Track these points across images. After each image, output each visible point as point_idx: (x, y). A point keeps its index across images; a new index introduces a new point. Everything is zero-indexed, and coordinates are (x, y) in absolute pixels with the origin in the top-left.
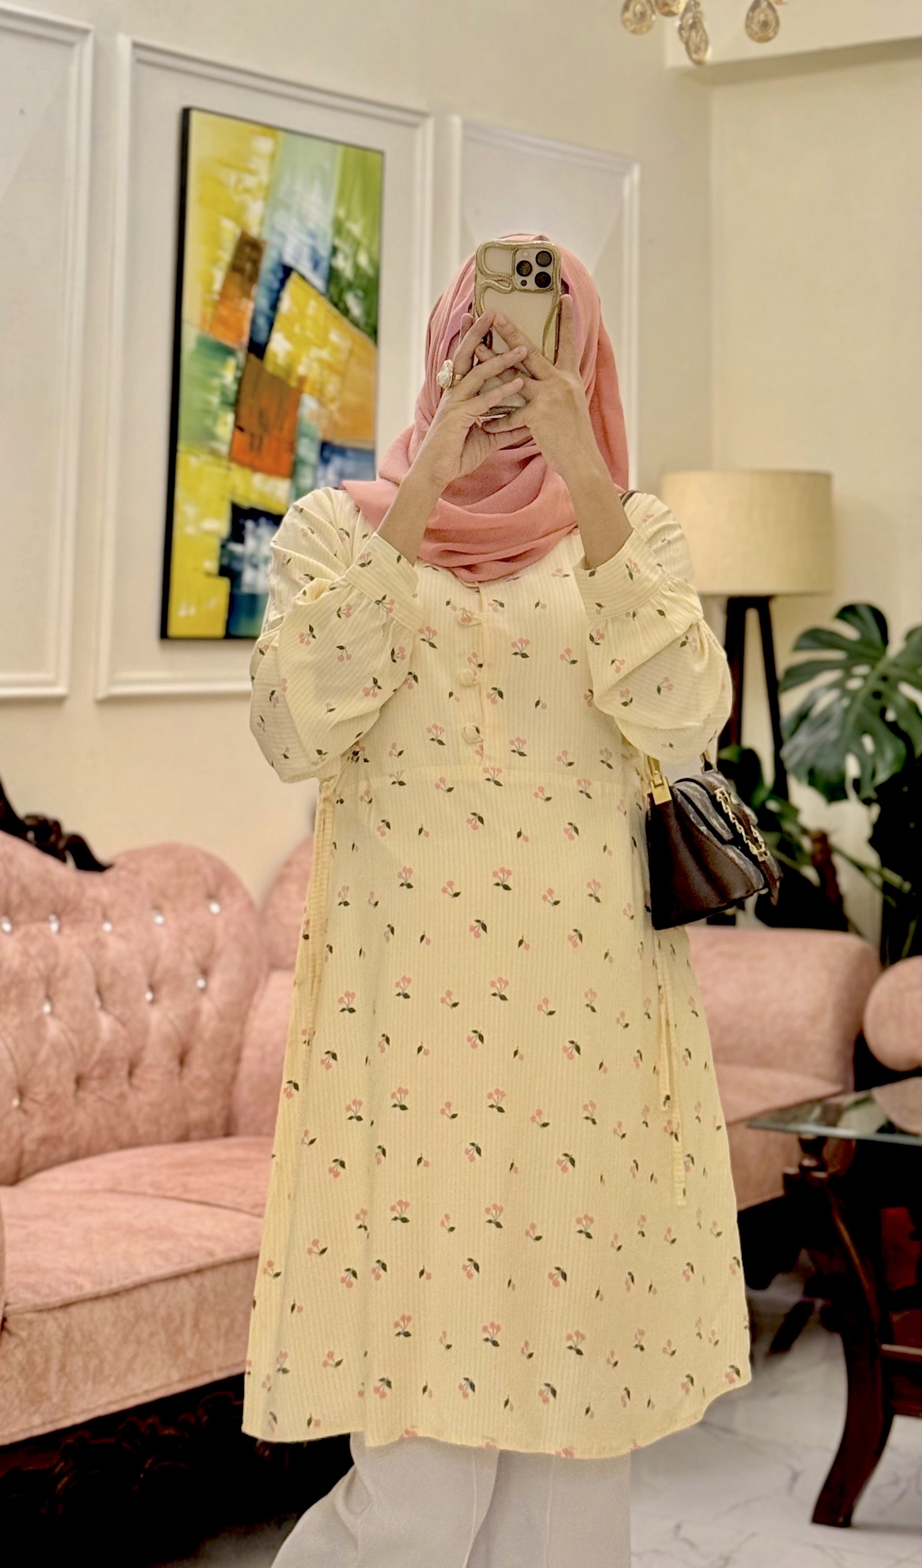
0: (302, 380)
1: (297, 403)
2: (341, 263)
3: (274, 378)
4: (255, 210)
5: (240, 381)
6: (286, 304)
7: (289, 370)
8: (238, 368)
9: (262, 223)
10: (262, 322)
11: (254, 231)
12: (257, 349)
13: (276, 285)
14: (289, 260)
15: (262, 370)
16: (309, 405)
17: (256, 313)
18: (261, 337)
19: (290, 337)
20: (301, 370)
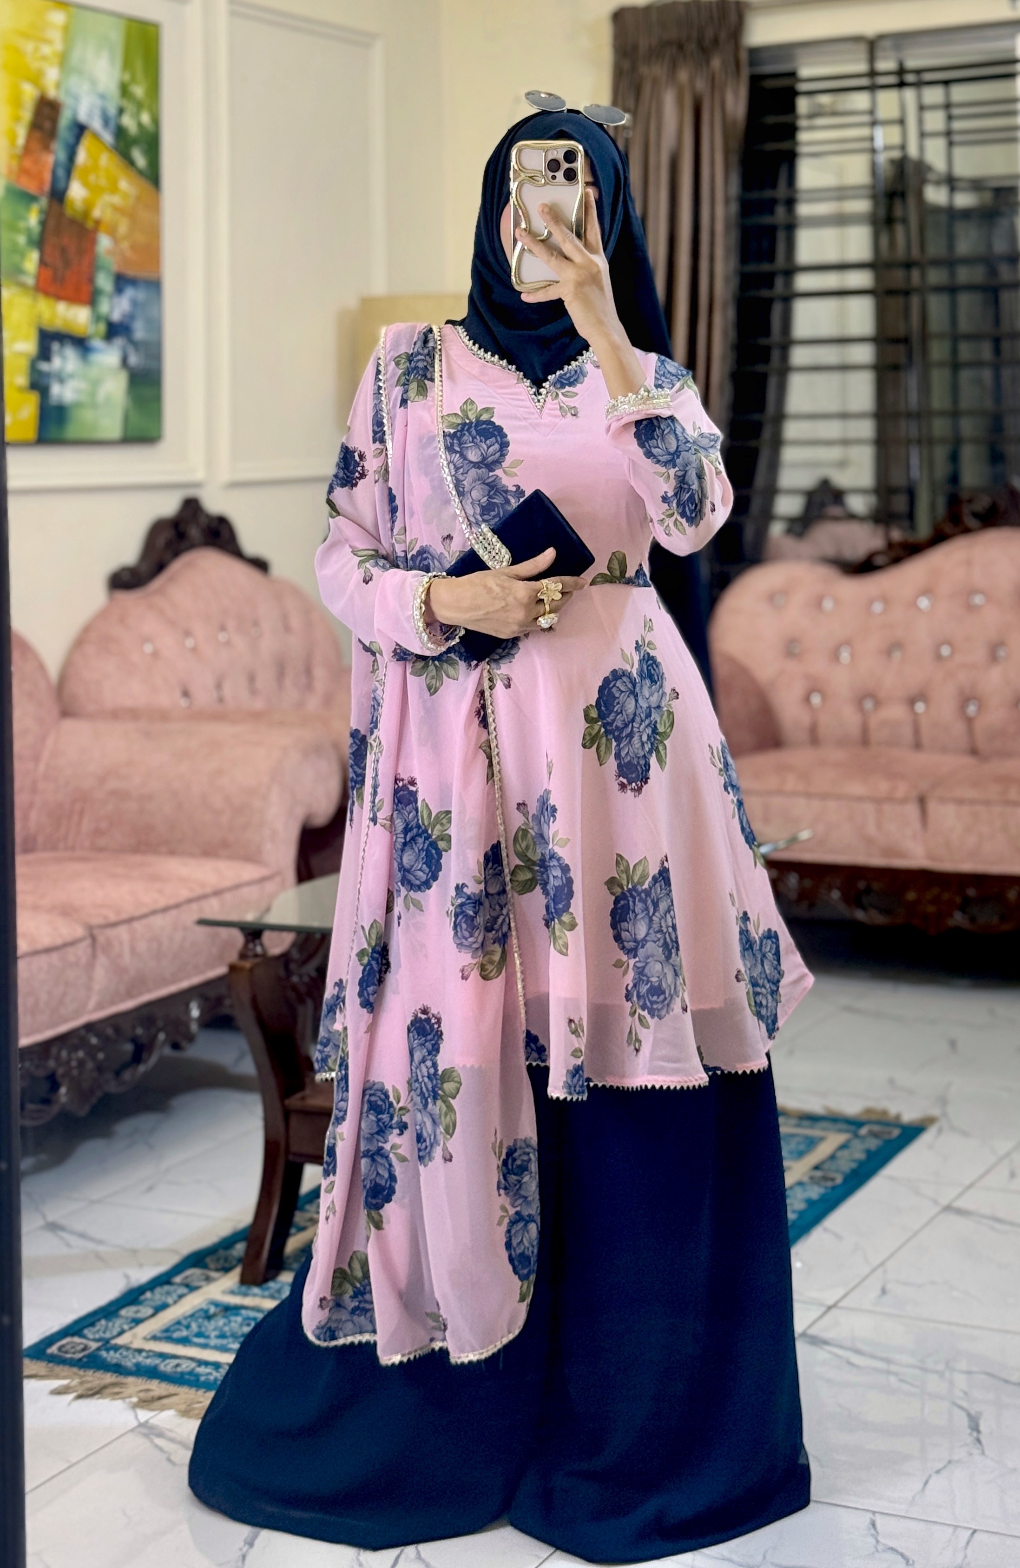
0: (98, 223)
1: (93, 242)
2: (128, 121)
3: (73, 222)
4: (52, 75)
5: (43, 223)
6: (82, 156)
7: (86, 213)
8: (41, 211)
9: (58, 85)
10: (61, 173)
11: (52, 93)
12: (58, 195)
13: (71, 140)
14: (82, 117)
15: (61, 214)
16: (104, 243)
17: (56, 165)
18: (61, 185)
19: (86, 184)
20: (96, 213)
